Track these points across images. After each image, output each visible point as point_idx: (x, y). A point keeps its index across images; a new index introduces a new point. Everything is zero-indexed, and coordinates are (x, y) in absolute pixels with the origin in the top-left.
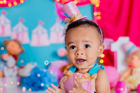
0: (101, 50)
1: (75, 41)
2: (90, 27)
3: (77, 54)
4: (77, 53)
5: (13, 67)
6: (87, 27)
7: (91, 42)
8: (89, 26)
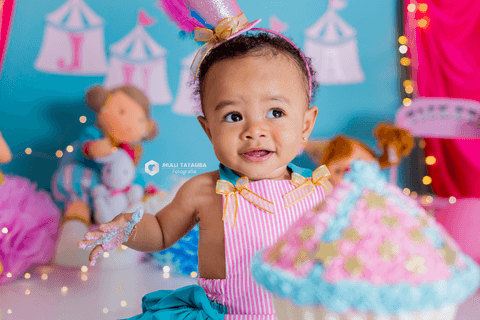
0: (308, 122)
1: (242, 98)
2: (280, 55)
3: (248, 137)
4: (248, 134)
5: (127, 190)
6: (271, 55)
7: (287, 101)
8: (275, 54)
